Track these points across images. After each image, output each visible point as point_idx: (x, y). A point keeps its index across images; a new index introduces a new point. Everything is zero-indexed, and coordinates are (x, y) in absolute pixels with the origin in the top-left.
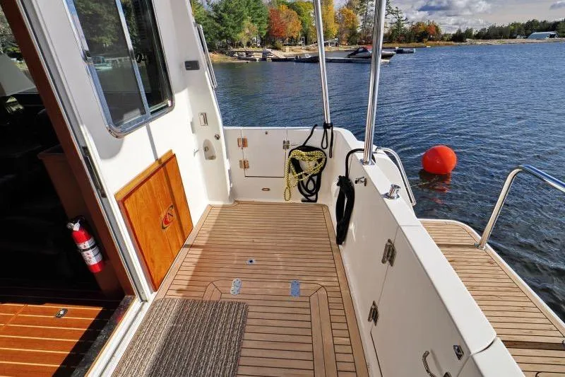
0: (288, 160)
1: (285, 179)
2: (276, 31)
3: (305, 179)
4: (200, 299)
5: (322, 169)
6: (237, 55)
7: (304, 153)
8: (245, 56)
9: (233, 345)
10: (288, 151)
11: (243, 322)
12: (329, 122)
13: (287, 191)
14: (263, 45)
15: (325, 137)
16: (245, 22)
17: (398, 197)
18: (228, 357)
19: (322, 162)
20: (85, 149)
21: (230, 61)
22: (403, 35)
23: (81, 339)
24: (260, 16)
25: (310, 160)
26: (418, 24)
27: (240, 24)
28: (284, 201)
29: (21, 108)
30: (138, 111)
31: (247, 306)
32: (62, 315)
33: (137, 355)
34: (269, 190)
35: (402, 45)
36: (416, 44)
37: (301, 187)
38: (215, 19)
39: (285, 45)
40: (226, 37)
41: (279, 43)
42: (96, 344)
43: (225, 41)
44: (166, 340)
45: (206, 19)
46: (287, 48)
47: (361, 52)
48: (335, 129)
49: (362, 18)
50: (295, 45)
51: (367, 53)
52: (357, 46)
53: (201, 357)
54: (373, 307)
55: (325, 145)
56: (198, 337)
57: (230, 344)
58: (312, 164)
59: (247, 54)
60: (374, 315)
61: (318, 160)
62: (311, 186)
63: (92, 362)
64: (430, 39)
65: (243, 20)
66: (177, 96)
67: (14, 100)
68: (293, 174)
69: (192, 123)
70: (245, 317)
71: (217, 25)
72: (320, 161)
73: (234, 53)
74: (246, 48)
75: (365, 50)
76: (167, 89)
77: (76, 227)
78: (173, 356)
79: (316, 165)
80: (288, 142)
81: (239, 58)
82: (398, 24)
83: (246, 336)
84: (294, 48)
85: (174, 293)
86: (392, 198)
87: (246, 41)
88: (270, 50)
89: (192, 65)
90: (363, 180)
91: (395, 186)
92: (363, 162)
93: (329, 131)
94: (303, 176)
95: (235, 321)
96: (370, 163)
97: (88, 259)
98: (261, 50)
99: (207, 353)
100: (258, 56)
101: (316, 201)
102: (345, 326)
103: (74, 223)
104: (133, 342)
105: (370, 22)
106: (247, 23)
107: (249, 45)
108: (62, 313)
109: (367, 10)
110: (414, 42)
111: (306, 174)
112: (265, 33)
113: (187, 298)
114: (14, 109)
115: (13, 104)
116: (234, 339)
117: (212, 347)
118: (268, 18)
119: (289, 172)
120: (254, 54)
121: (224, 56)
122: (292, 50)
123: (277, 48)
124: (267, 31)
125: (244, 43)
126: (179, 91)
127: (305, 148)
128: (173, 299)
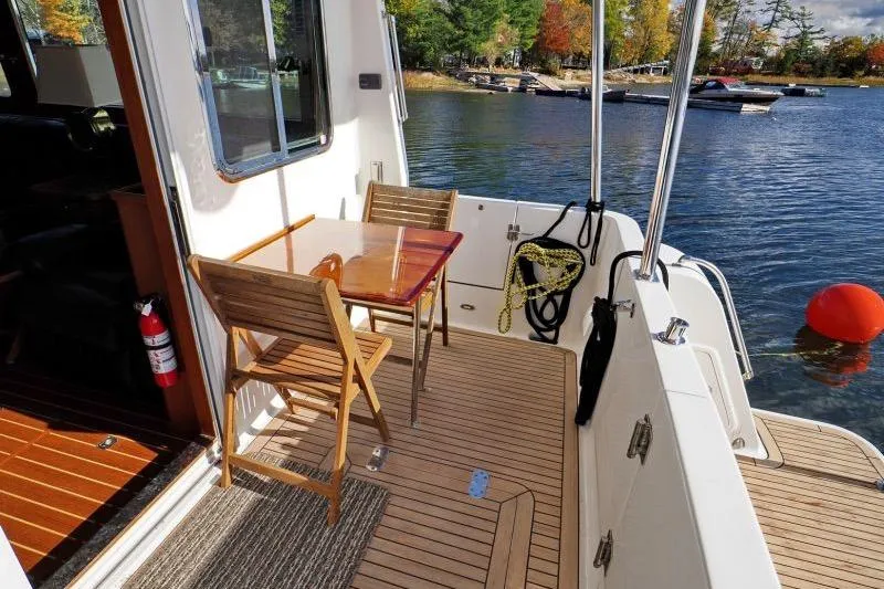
0: (513, 259)
1: (505, 292)
2: (551, 42)
3: (540, 297)
4: (316, 466)
5: (574, 283)
6: (474, 80)
7: (542, 250)
8: (488, 82)
9: (349, 553)
10: (515, 244)
11: (376, 520)
12: (598, 200)
13: (505, 315)
14: (523, 64)
15: (587, 226)
16: (498, 23)
17: (683, 341)
18: (335, 570)
19: (576, 273)
20: (174, 189)
21: (461, 89)
22: (809, 60)
23: (125, 487)
24: (525, 14)
25: (552, 265)
26: (847, 42)
27: (488, 26)
28: (497, 333)
29: (112, 127)
30: (268, 145)
31: (390, 494)
32: (108, 446)
33: (198, 530)
34: (472, 308)
35: (803, 80)
36: (838, 81)
37: (532, 311)
38: (447, 15)
39: (566, 68)
40: (462, 48)
41: (554, 62)
42: (141, 496)
43: (458, 53)
44: (246, 519)
45: (431, 15)
46: (569, 73)
47: (711, 88)
48: (607, 213)
49: (725, 24)
50: (584, 69)
51: (723, 92)
52: (708, 77)
53: (293, 557)
54: (606, 540)
55: (584, 241)
56: (296, 525)
57: (344, 549)
58: (556, 273)
59: (492, 79)
60: (605, 555)
61: (567, 267)
62: (549, 313)
63: (130, 521)
64: (869, 73)
65: (495, 19)
66: (338, 130)
67: (105, 114)
68: (520, 286)
69: (357, 177)
70: (382, 511)
71: (450, 26)
72: (571, 268)
73: (470, 75)
74: (492, 69)
75: (719, 86)
76: (323, 117)
77: (147, 310)
78: (250, 546)
79: (563, 275)
80: (518, 228)
81: (478, 86)
82: (802, 39)
83: (376, 542)
84: (581, 73)
85: (277, 447)
86: (671, 342)
87: (494, 57)
88: (535, 75)
89: (370, 81)
90: (629, 305)
91: (679, 321)
92: (639, 275)
93: (595, 216)
94: (538, 291)
95: (363, 515)
96: (652, 278)
97: (155, 363)
98: (520, 73)
99: (304, 555)
100: (511, 84)
101: (555, 341)
102: (553, 569)
103: (145, 303)
104: (198, 509)
105: (740, 34)
106: (501, 24)
107: (498, 63)
108: (108, 442)
109: (737, 10)
110: (834, 76)
111: (542, 289)
112: (531, 43)
113: (295, 460)
114: (102, 128)
115: (102, 121)
116: (353, 543)
117: (315, 547)
118: (542, 19)
119: (513, 282)
120: (506, 79)
121: (452, 80)
122: (578, 78)
123: (549, 72)
124: (535, 40)
125: (492, 59)
126: (343, 121)
127: (546, 241)
128: (273, 458)
